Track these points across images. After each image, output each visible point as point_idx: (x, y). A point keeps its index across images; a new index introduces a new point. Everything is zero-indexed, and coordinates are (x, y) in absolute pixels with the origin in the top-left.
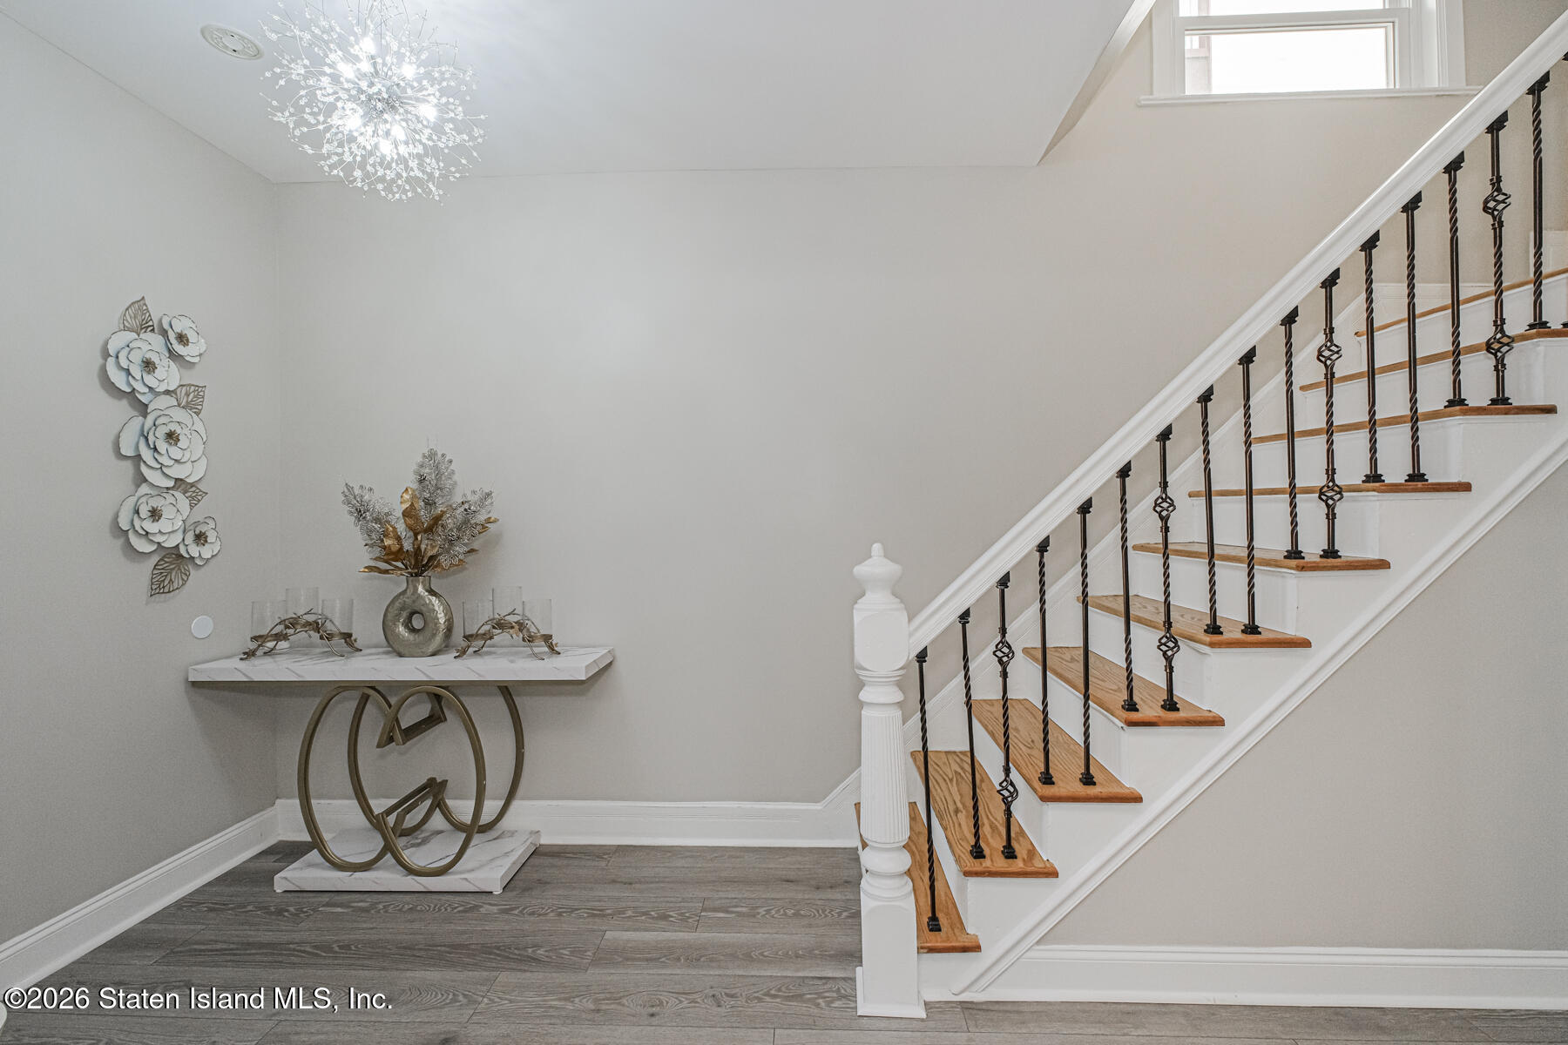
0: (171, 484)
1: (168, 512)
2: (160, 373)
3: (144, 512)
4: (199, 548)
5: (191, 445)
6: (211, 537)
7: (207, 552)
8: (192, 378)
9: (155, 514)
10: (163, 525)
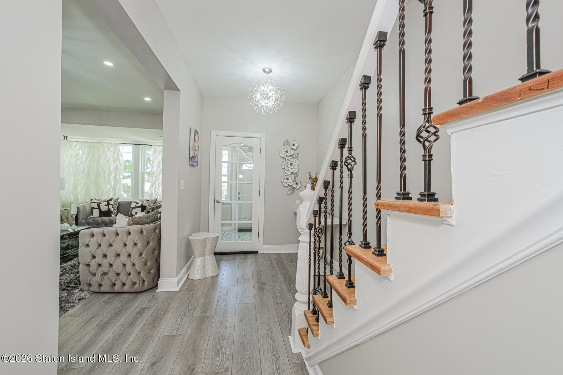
0: (291, 173)
1: (290, 179)
2: (289, 152)
3: (285, 179)
4: (296, 186)
5: (295, 165)
6: (299, 184)
7: (298, 187)
8: (296, 152)
9: (288, 179)
10: (290, 181)
